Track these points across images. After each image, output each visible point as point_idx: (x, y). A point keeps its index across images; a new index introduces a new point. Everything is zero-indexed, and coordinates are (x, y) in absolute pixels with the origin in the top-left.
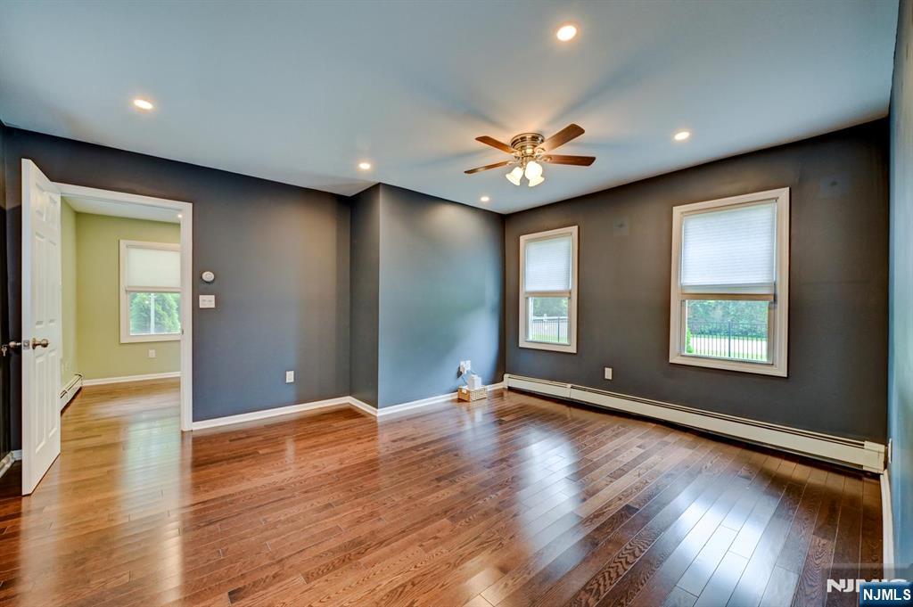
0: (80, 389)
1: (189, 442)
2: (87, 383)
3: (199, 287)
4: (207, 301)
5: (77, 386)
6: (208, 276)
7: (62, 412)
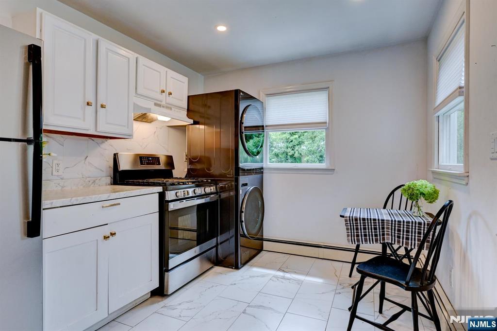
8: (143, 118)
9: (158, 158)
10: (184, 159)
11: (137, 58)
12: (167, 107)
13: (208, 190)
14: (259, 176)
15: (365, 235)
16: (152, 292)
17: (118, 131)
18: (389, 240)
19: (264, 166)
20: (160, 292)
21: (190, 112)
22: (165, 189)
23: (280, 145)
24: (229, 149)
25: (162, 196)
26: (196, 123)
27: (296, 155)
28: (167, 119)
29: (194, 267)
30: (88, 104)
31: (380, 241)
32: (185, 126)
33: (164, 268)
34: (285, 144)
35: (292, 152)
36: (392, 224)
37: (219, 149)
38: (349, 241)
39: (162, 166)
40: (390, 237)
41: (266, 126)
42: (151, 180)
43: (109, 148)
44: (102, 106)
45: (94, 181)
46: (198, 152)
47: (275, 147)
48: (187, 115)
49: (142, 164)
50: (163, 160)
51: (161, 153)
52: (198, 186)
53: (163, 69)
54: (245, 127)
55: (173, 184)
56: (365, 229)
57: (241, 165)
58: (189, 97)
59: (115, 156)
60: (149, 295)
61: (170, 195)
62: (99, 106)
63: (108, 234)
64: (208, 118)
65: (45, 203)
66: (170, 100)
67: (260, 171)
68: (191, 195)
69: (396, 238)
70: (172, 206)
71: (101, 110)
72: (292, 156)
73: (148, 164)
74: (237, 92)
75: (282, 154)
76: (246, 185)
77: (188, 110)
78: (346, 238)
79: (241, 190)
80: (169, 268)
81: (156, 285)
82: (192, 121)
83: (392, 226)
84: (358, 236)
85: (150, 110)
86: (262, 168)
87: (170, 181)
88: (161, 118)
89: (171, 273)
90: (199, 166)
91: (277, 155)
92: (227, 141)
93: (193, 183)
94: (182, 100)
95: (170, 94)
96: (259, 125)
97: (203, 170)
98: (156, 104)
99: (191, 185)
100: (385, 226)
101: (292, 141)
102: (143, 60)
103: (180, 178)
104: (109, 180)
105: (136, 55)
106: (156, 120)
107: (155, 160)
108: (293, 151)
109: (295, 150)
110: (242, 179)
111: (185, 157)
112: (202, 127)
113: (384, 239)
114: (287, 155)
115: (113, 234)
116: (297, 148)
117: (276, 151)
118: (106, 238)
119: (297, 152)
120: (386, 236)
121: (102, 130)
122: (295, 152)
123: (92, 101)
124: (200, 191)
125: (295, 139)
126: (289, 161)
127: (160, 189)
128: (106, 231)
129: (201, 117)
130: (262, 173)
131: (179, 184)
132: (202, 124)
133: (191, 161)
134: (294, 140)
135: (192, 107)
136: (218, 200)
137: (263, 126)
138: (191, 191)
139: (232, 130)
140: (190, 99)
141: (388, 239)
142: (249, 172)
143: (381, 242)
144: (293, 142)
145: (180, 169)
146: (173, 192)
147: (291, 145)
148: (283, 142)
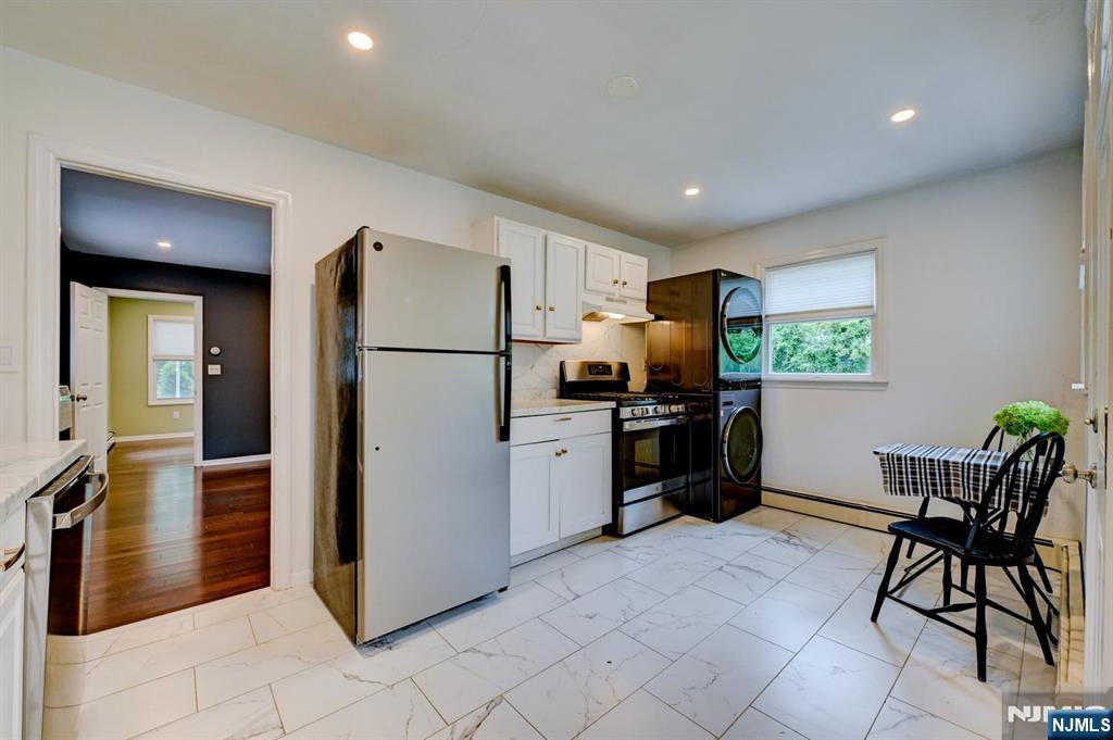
0: (114, 445)
1: (200, 476)
2: (120, 440)
3: (208, 359)
4: (215, 370)
5: (112, 441)
6: (215, 350)
7: (108, 451)
8: (591, 317)
9: (610, 366)
10: (643, 368)
11: (586, 247)
12: (621, 301)
13: (674, 409)
14: (753, 392)
15: (915, 483)
16: (604, 527)
17: (566, 336)
18: (959, 493)
19: (762, 378)
20: (613, 530)
21: (651, 304)
22: (620, 405)
23: (819, 338)
24: (704, 352)
25: (615, 413)
26: (658, 318)
27: (855, 355)
28: (620, 316)
29: (655, 508)
30: (538, 308)
31: (942, 493)
32: (644, 323)
33: (617, 503)
34: (831, 337)
35: (845, 351)
36: (963, 468)
37: (691, 353)
38: (886, 490)
39: (614, 377)
40: (961, 489)
41: (766, 316)
42: (602, 394)
43: (555, 355)
44: (551, 309)
45: (541, 395)
46: (662, 357)
47: (809, 343)
48: (647, 309)
49: (591, 374)
50: (615, 368)
51: (613, 359)
52: (659, 403)
53: (615, 253)
54: (729, 320)
55: (629, 399)
56: (914, 473)
57: (723, 374)
58: (649, 284)
59: (562, 363)
60: (600, 532)
61: (625, 412)
62: (548, 309)
63: (560, 451)
64: (676, 309)
65: (514, 412)
66: (625, 291)
67: (755, 384)
68: (651, 414)
69: (972, 492)
70: (627, 426)
71: (549, 313)
72: (844, 358)
73: (598, 373)
74: (716, 273)
75: (824, 355)
76: (731, 403)
77: (648, 301)
78: (882, 486)
79: (722, 412)
80: (625, 502)
81: (608, 520)
82: (653, 317)
83: (963, 472)
84: (901, 483)
85: (600, 308)
86: (760, 380)
87: (625, 395)
88: (613, 316)
89: (626, 508)
90: (662, 377)
91: (812, 357)
92: (702, 340)
93: (654, 398)
94: (639, 290)
95: (625, 283)
96: (752, 315)
97: (668, 382)
98: (608, 299)
99: (651, 401)
100: (952, 471)
101: (844, 330)
102: (593, 247)
103: (638, 393)
104: (554, 393)
105: (585, 243)
106: (607, 317)
107: (606, 368)
108: (847, 350)
109: (852, 347)
110: (724, 396)
111: (644, 364)
112: (667, 323)
113: (949, 491)
114: (834, 356)
115: (564, 452)
116: (855, 342)
117: (811, 349)
118: (558, 454)
119: (855, 352)
120: (953, 488)
121: (551, 335)
122: (851, 352)
123: (541, 305)
124: (662, 409)
125: (852, 325)
126: (840, 367)
127: (613, 404)
128: (558, 447)
129: (666, 309)
130: (759, 387)
131: (636, 399)
132: (667, 320)
133: (652, 369)
134: (849, 329)
135: (652, 298)
136: (687, 424)
137: (760, 317)
138: (651, 408)
139: (708, 324)
140: (651, 287)
141: (957, 492)
142: (736, 385)
143: (945, 495)
144: (846, 333)
145: (638, 381)
146: (629, 409)
147: (842, 337)
148: (825, 333)
